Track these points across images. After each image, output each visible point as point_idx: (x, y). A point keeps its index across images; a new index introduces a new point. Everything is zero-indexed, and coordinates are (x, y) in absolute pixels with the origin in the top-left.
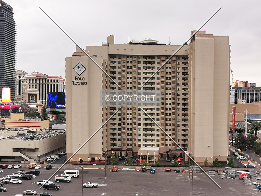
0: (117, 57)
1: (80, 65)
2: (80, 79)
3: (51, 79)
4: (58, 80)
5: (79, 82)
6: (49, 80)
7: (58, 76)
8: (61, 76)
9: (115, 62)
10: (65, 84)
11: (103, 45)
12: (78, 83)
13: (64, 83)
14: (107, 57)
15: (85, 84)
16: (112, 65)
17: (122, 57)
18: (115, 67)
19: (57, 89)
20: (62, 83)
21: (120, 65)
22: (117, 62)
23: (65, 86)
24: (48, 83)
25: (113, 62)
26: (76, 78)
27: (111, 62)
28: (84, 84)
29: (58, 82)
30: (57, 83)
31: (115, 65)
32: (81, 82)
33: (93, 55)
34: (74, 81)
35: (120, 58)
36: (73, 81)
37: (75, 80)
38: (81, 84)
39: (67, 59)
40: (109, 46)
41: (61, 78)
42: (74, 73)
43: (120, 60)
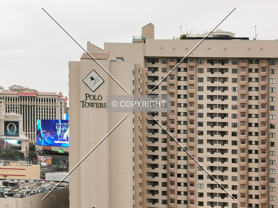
0: (160, 61)
1: (93, 74)
2: (94, 97)
3: (43, 97)
4: (55, 99)
5: (92, 103)
6: (40, 99)
7: (56, 93)
8: (61, 93)
9: (156, 69)
10: (68, 106)
11: (135, 41)
12: (91, 105)
13: (66, 104)
14: (142, 62)
15: (103, 106)
16: (151, 74)
17: (169, 60)
18: (156, 78)
19: (54, 114)
20: (63, 104)
21: (165, 75)
22: (160, 70)
23: (68, 109)
24: (38, 104)
25: (153, 70)
26: (86, 97)
27: (150, 69)
28: (101, 106)
29: (55, 102)
30: (54, 104)
31: (156, 74)
32: (97, 103)
33: (117, 58)
34: (83, 102)
35: (164, 62)
36: (81, 101)
37: (86, 99)
38: (96, 107)
39: (71, 64)
40: (145, 42)
41: (60, 96)
42: (83, 87)
43: (164, 66)
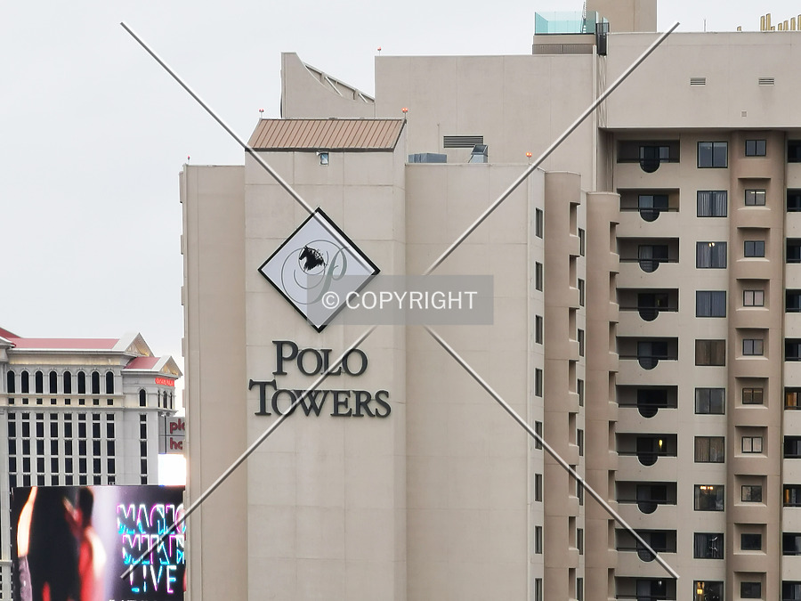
0: (688, 157)
2: (323, 358)
3: (46, 366)
4: (110, 377)
5: (312, 394)
6: (25, 376)
7: (115, 341)
8: (139, 342)
9: (664, 200)
10: (180, 411)
11: (548, 45)
12: (310, 404)
13: (167, 398)
14: (584, 158)
15: (373, 406)
16: (635, 226)
17: (738, 147)
18: (665, 250)
19: (104, 458)
20: (152, 402)
21: (715, 230)
22: (688, 201)
23: (179, 425)
24: (19, 403)
25: (647, 202)
26: (280, 359)
27: (629, 198)
28: (365, 406)
29: (110, 389)
30: (103, 404)
31: (664, 226)
32: (336, 394)
34: (263, 385)
35: (711, 161)
36: (252, 384)
37: (280, 372)
38: (336, 414)
39: (193, 180)
40: (602, 51)
41: (136, 358)
42: (261, 305)
43: (713, 180)
